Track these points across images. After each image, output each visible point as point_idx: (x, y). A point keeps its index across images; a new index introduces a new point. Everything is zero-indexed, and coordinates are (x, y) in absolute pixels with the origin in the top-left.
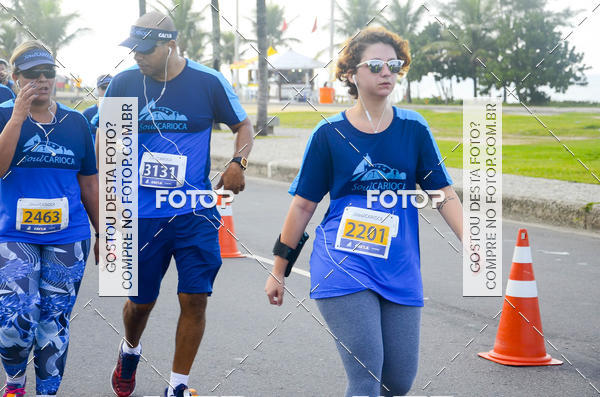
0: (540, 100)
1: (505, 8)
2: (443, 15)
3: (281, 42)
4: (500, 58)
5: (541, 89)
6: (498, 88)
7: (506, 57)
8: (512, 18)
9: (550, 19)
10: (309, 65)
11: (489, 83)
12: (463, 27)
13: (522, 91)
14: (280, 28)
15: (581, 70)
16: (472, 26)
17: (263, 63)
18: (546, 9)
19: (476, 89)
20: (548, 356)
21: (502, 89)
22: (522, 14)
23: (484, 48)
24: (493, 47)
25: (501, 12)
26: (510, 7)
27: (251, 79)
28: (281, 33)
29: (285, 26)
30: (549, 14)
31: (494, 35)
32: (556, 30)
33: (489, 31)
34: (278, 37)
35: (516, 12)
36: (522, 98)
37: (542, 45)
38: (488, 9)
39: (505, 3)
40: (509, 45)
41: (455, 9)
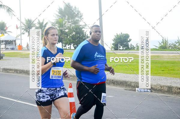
1: (69, 24)
2: (52, 25)
3: (6, 33)
4: (69, 37)
6: (68, 45)
8: (71, 26)
9: (81, 27)
10: (15, 39)
11: (66, 44)
12: (58, 29)
13: (75, 46)
16: (60, 28)
19: (62, 45)
21: (70, 45)
22: (74, 25)
23: (64, 34)
24: (66, 34)
25: (68, 25)
26: (71, 23)
28: (5, 30)
29: (7, 28)
30: (81, 25)
31: (67, 31)
32: (83, 30)
33: (66, 29)
36: (75, 48)
37: (79, 33)
38: (65, 24)
39: (69, 22)
40: (71, 34)
41: (56, 24)
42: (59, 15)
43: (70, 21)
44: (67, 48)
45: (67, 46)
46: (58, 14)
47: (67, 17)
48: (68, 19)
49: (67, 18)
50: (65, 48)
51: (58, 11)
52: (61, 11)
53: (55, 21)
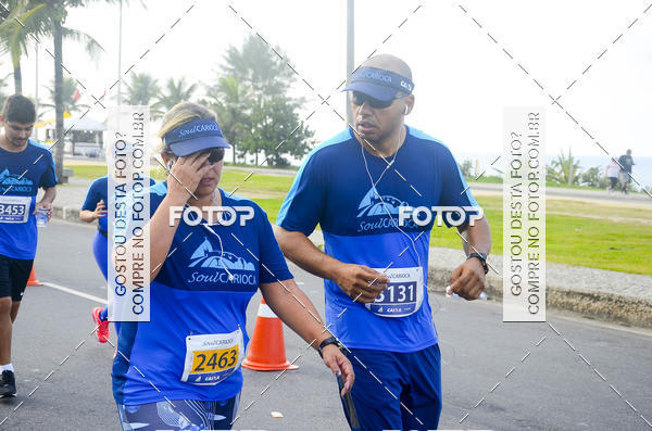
0: (283, 164)
1: (257, 93)
2: (209, 94)
3: (75, 108)
4: (253, 131)
5: (283, 156)
6: (251, 154)
7: (257, 129)
8: (262, 101)
9: (291, 103)
10: (99, 129)
11: (245, 150)
12: (224, 105)
13: (270, 157)
14: (73, 97)
15: (313, 143)
16: (231, 104)
17: (60, 124)
18: (287, 96)
19: (235, 154)
20: (288, 363)
21: (255, 154)
22: (270, 98)
23: (241, 122)
24: (246, 120)
25: (253, 95)
26: (261, 92)
27: (48, 137)
28: (75, 101)
29: (78, 96)
30: (290, 99)
31: (248, 112)
32: (296, 111)
33: (243, 108)
34: (72, 104)
35: (265, 96)
36: (270, 162)
37: (284, 123)
38: (244, 92)
39: (256, 88)
40: (261, 122)
41: (218, 91)
42: (230, 66)
43: (260, 85)
44: (248, 163)
45: (249, 157)
46: (225, 63)
47: (251, 72)
48: (254, 79)
49: (250, 77)
50: (242, 160)
51: (227, 55)
52: (234, 57)
53: (217, 83)
